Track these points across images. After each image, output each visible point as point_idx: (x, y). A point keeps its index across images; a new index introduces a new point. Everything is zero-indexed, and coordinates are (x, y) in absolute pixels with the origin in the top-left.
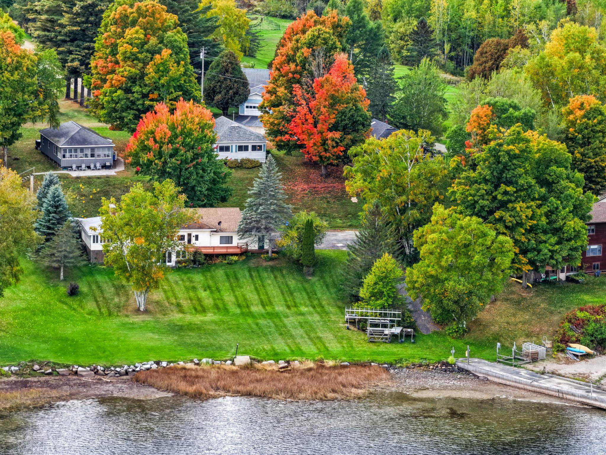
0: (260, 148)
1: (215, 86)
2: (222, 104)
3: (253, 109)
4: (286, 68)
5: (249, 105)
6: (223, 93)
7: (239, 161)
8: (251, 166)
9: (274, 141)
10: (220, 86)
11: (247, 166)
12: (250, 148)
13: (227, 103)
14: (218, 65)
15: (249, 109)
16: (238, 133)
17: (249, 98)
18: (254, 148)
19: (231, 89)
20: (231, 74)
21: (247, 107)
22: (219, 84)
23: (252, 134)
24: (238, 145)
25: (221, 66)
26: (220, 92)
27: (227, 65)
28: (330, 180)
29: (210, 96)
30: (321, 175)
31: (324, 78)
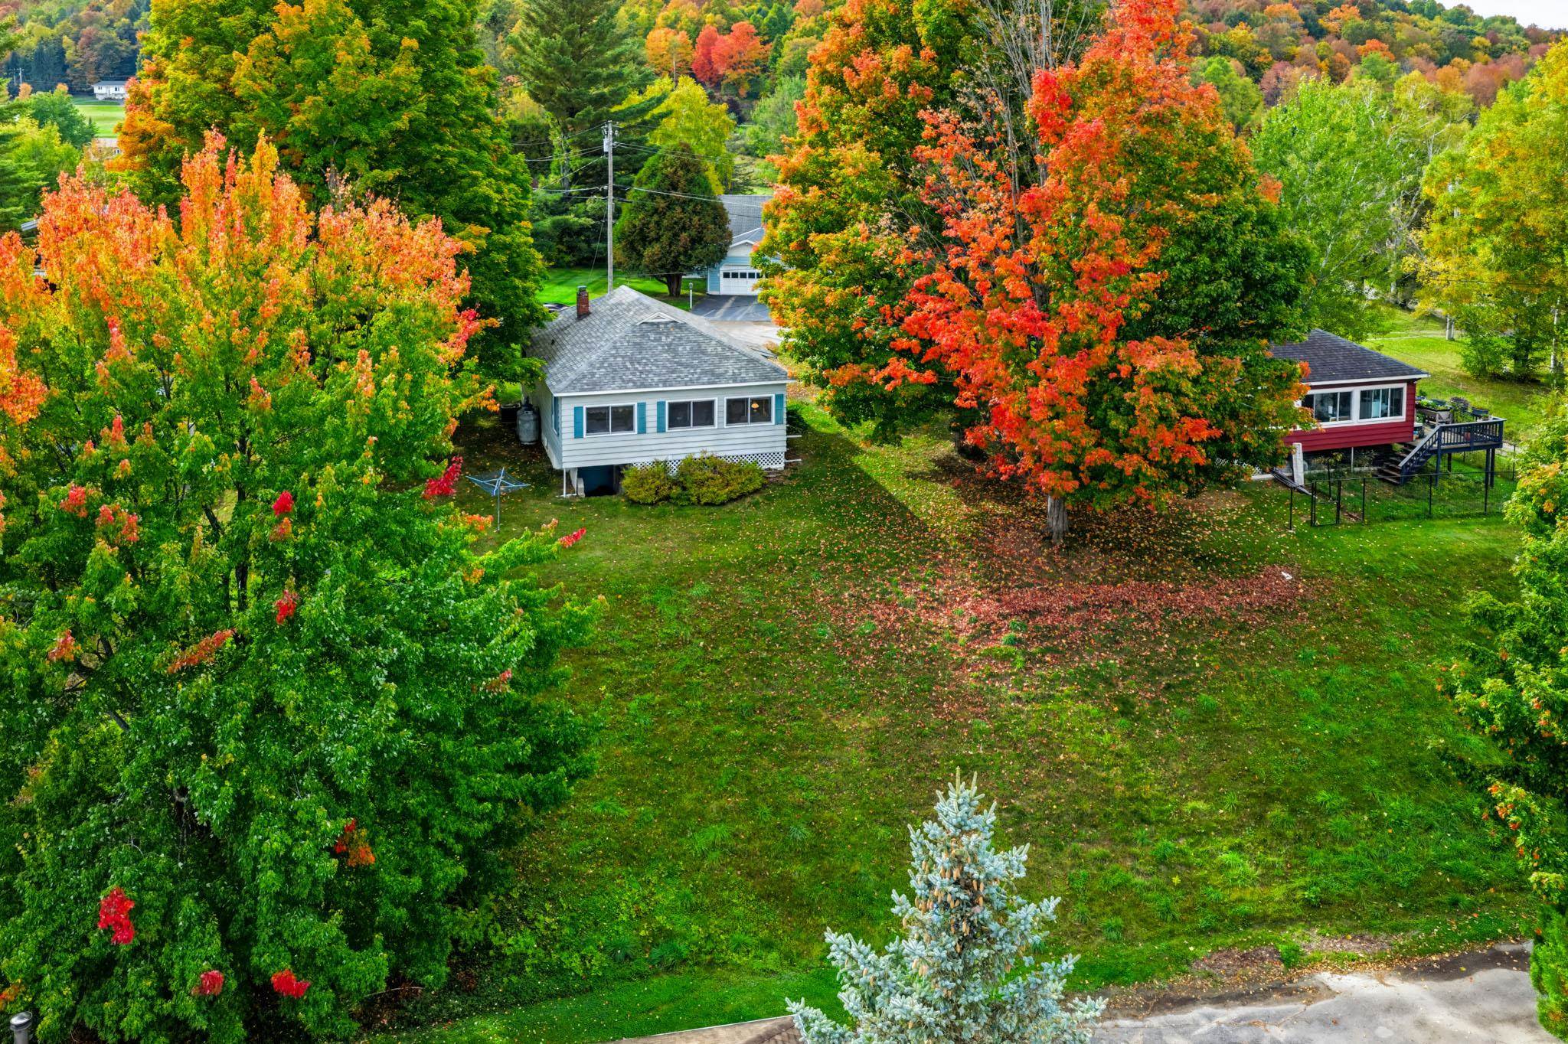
0: (762, 411)
1: (646, 225)
2: (663, 267)
3: (739, 280)
4: (869, 64)
5: (731, 270)
6: (664, 239)
7: (674, 472)
8: (723, 495)
9: (823, 383)
10: (658, 223)
11: (708, 493)
12: (720, 412)
13: (675, 265)
14: (653, 175)
15: (731, 280)
16: (670, 348)
17: (731, 253)
18: (737, 412)
19: (684, 229)
20: (684, 192)
21: (726, 275)
22: (656, 218)
23: (727, 351)
24: (668, 400)
25: (659, 178)
26: (657, 239)
27: (675, 172)
28: (1092, 563)
29: (634, 249)
30: (1048, 539)
31: (1085, 67)
